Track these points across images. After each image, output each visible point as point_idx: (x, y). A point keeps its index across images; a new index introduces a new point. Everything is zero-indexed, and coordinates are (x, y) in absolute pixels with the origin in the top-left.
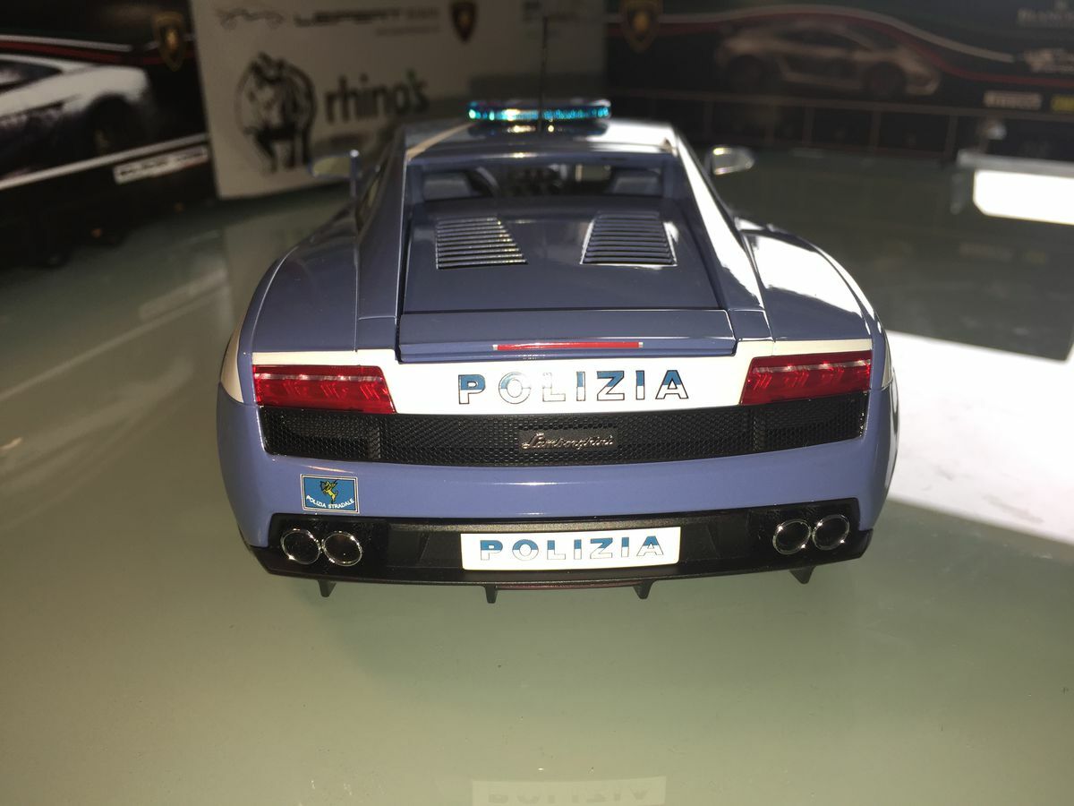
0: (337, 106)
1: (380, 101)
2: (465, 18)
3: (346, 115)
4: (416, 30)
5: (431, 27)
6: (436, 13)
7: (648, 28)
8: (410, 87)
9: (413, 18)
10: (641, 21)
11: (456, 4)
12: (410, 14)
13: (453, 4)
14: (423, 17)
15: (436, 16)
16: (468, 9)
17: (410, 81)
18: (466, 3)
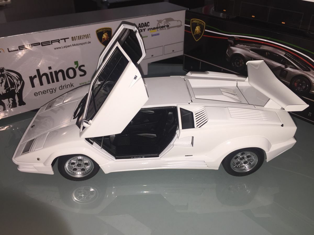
0: (36, 81)
1: (60, 75)
2: (105, 36)
3: (41, 84)
4: (77, 45)
5: (86, 42)
6: (88, 36)
7: (199, 33)
8: (76, 68)
9: (75, 40)
10: (197, 30)
11: (99, 30)
12: (73, 39)
13: (97, 31)
14: (81, 39)
15: (88, 38)
16: (106, 33)
17: (76, 66)
18: (105, 28)
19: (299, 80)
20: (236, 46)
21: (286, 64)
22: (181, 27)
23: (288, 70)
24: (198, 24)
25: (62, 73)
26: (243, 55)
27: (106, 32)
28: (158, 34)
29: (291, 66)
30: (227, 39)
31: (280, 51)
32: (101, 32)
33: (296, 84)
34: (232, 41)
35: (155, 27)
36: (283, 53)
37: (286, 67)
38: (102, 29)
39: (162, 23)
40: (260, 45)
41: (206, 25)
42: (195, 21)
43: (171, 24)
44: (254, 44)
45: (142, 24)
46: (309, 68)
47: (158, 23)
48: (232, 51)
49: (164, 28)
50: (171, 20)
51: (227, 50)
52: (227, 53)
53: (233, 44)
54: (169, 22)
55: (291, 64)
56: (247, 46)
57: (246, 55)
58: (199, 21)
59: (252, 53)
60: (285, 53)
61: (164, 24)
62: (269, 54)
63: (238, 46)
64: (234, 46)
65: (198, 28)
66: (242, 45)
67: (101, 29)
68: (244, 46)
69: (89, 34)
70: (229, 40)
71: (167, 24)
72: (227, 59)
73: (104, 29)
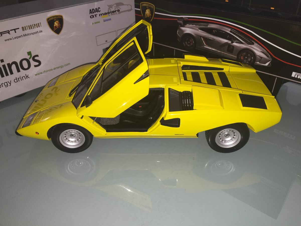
1: (14, 67)
2: (56, 24)
4: (28, 34)
5: (38, 32)
6: (39, 25)
7: (150, 16)
8: (30, 58)
9: (26, 30)
10: (147, 13)
11: (50, 18)
12: (23, 29)
13: (48, 19)
14: (32, 28)
15: (39, 27)
16: (58, 21)
17: (29, 56)
18: (56, 16)
19: (244, 54)
20: (186, 26)
21: (232, 40)
22: (132, 11)
23: (234, 45)
24: (147, 7)
25: (15, 65)
26: (193, 34)
27: (57, 19)
28: (110, 19)
29: (237, 41)
30: (177, 20)
31: (226, 28)
32: (52, 20)
33: (242, 58)
34: (181, 22)
35: (106, 12)
36: (229, 29)
37: (232, 42)
38: (53, 17)
39: (112, 8)
40: (208, 24)
41: (156, 8)
42: (144, 5)
43: (122, 8)
44: (202, 23)
45: (93, 9)
46: (252, 41)
47: (109, 8)
48: (183, 31)
49: (115, 13)
50: (121, 4)
51: (177, 30)
52: (178, 34)
53: (182, 25)
54: (120, 7)
55: (236, 39)
56: (196, 26)
57: (196, 35)
58: (148, 4)
59: (201, 32)
60: (230, 30)
61: (115, 9)
62: (216, 31)
63: (187, 26)
64: (183, 26)
65: (148, 11)
66: (191, 25)
67: (51, 17)
68: (193, 26)
69: (40, 23)
70: (178, 21)
71: (118, 9)
72: (178, 40)
73: (54, 16)
